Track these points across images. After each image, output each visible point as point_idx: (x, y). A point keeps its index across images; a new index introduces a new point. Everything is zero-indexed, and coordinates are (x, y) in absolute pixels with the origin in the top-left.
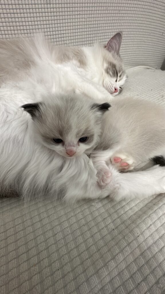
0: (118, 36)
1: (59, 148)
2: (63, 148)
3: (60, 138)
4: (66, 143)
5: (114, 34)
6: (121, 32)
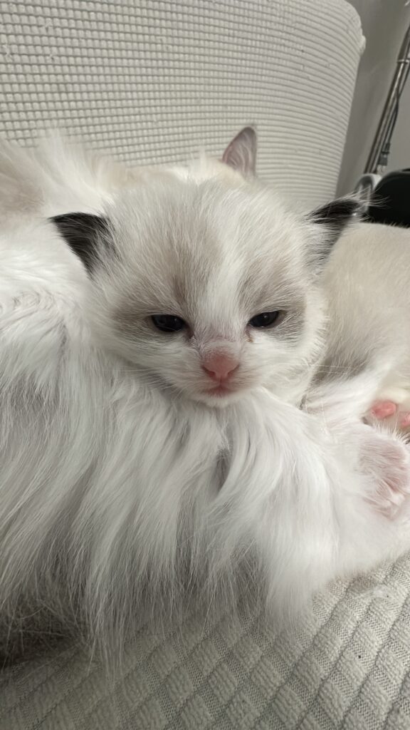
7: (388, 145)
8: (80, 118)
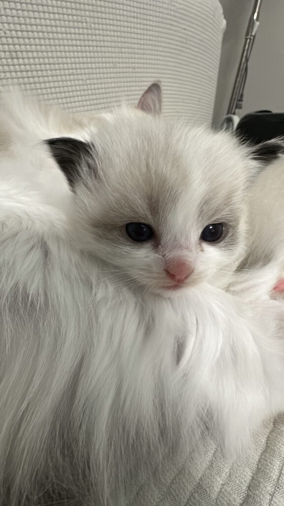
0: (155, 87)
1: (143, 254)
2: (157, 255)
3: (150, 220)
4: (166, 238)
5: (149, 84)
6: (159, 81)
7: (242, 96)
8: (29, 77)
